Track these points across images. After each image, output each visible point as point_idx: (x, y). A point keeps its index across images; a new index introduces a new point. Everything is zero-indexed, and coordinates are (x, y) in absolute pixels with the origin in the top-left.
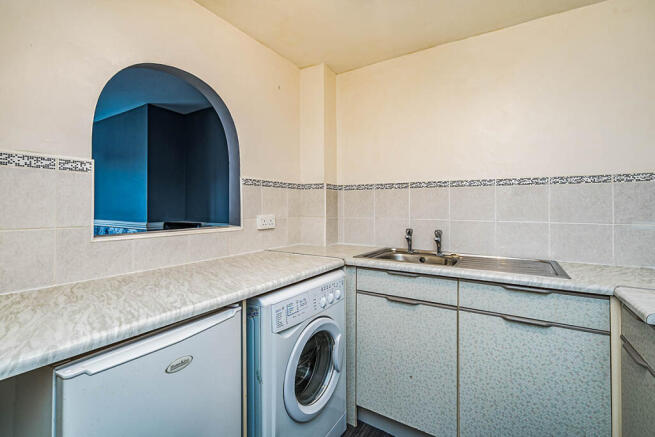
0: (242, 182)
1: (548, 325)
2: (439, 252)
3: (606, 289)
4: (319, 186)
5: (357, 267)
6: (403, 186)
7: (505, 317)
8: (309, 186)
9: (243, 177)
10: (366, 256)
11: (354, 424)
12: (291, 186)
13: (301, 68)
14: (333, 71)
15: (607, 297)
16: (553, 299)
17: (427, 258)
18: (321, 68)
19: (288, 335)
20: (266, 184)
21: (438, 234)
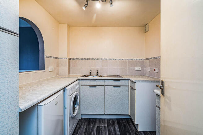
0: (45, 57)
1: (120, 86)
2: (97, 75)
3: (128, 78)
4: (65, 58)
5: (81, 79)
6: (88, 59)
7: (113, 86)
8: (62, 58)
9: (45, 55)
10: (82, 77)
11: (80, 119)
12: (57, 58)
13: (59, 23)
14: (69, 26)
15: (128, 80)
16: (121, 81)
17: (95, 76)
18: (66, 25)
19: (71, 96)
20: (51, 57)
21: (98, 71)
